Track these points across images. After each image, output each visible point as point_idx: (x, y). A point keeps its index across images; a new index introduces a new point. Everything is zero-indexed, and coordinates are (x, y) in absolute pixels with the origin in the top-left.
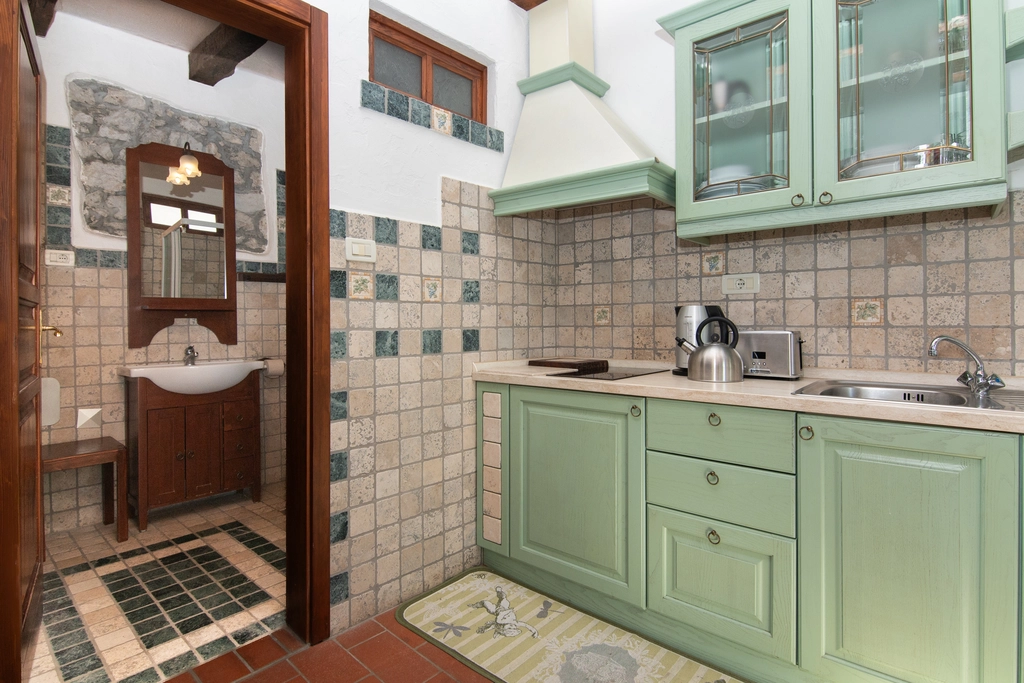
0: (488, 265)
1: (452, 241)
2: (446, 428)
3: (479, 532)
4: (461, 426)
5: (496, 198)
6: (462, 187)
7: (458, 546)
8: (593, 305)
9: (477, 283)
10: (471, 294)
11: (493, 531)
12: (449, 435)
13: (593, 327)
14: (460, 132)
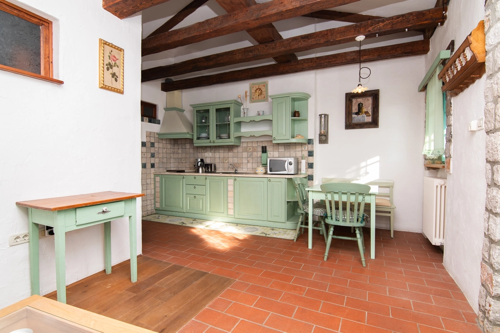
0: (157, 149)
1: (148, 145)
2: (147, 184)
3: (155, 206)
4: (151, 184)
5: (158, 134)
6: (150, 133)
7: (150, 209)
8: (182, 158)
9: (154, 153)
10: (153, 156)
11: (158, 205)
12: (148, 185)
13: (182, 163)
14: (150, 121)
